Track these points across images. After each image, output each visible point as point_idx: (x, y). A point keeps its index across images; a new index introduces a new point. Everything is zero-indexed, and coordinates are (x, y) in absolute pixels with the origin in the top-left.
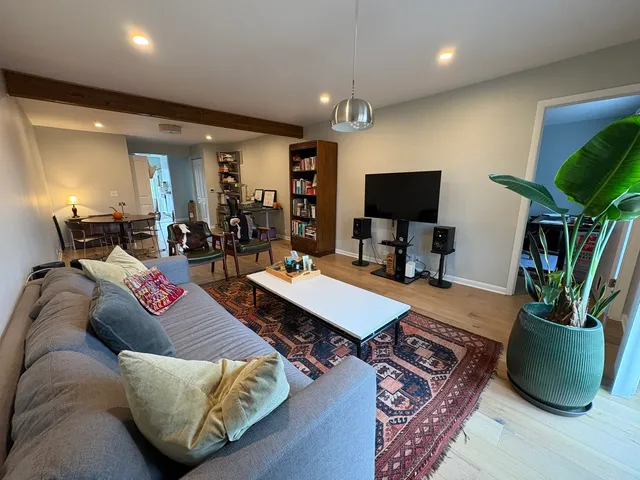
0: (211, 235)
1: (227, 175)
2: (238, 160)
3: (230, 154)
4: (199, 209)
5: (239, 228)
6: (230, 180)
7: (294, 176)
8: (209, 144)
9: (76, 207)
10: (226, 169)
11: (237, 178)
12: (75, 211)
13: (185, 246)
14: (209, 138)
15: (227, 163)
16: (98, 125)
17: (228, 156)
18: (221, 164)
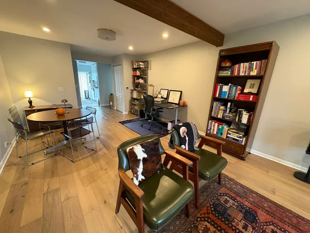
0: (165, 153)
1: (138, 77)
2: (147, 67)
3: (142, 62)
4: (117, 99)
5: (187, 139)
6: (141, 81)
7: (220, 80)
8: (128, 55)
9: (31, 99)
10: (138, 73)
11: (146, 80)
12: (30, 102)
13: (141, 177)
14: (131, 48)
15: (139, 68)
16: (46, 29)
17: (141, 63)
18: (135, 70)
